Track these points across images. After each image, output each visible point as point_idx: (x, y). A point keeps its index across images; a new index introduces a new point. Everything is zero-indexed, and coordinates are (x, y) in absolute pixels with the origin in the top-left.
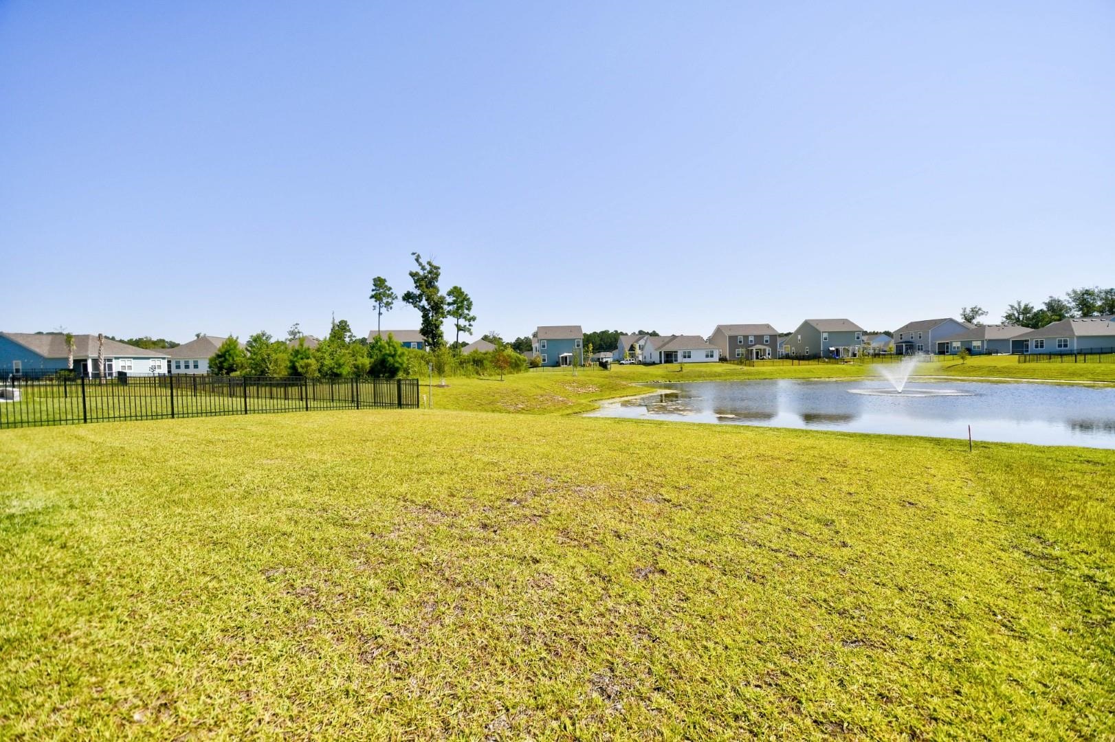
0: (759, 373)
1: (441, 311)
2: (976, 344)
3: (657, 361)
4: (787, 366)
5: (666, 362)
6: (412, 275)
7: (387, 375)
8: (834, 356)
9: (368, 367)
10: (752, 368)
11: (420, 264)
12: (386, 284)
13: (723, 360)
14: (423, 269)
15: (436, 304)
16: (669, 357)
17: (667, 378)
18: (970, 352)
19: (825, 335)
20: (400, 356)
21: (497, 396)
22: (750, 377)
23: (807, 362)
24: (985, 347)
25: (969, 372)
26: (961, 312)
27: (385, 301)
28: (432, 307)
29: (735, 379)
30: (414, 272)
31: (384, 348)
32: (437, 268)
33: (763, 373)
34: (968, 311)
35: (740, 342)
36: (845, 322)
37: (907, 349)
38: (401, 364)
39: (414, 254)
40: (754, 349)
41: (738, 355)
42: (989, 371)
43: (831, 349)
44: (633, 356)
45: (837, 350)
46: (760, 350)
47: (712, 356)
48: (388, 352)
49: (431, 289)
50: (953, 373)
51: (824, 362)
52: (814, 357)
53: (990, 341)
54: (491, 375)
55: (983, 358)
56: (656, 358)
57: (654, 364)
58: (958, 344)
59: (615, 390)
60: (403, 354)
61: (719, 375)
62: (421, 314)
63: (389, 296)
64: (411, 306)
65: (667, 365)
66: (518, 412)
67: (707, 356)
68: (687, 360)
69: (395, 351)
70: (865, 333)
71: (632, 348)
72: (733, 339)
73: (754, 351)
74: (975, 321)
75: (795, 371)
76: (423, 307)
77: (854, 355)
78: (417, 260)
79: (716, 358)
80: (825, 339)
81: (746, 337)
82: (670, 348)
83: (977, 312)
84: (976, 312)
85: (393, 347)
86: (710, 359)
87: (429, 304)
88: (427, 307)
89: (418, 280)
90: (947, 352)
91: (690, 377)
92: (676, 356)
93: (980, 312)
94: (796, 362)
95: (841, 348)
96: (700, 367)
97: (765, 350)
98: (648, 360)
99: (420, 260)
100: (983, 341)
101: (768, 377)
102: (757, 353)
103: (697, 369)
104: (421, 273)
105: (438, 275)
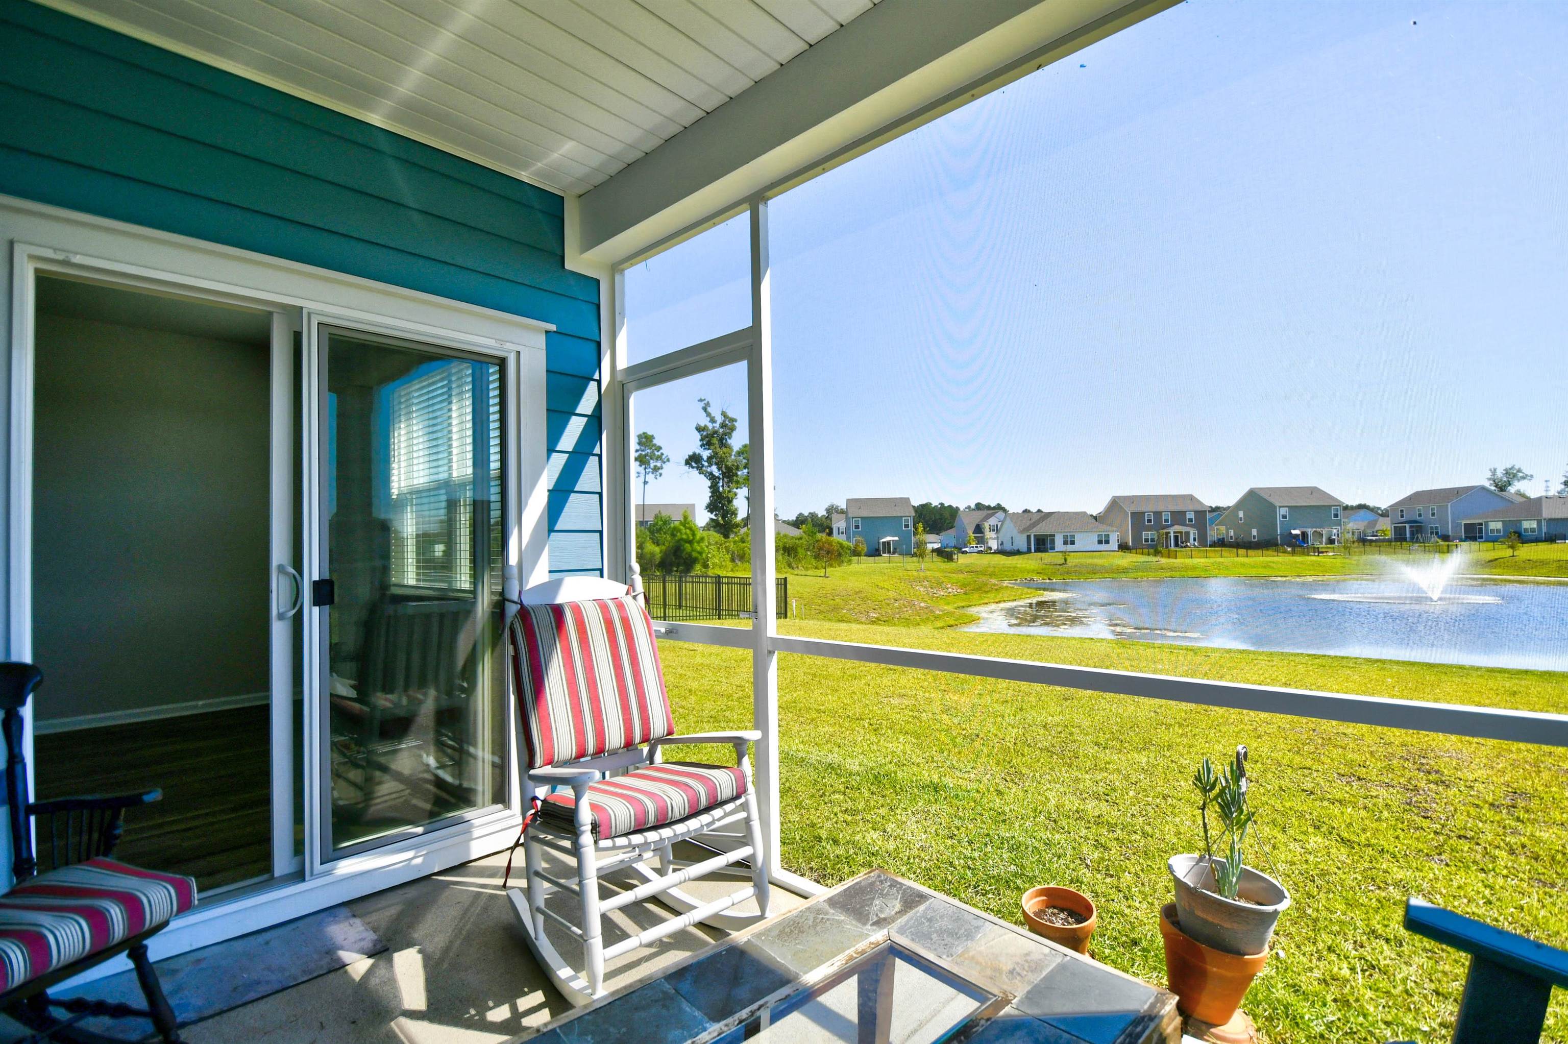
0: (1186, 568)
1: (735, 478)
2: (1529, 525)
3: (1024, 548)
4: (1229, 558)
5: (1038, 550)
6: (699, 429)
7: (681, 568)
8: (1299, 544)
9: (658, 557)
10: (1174, 560)
11: (708, 415)
12: (655, 441)
13: (1123, 547)
14: (713, 421)
15: (729, 469)
16: (1043, 544)
17: (1045, 574)
18: (1520, 537)
19: (1283, 511)
20: (698, 542)
21: (838, 600)
22: (1174, 574)
23: (1260, 552)
24: (1544, 529)
25: (1524, 568)
26: (1489, 475)
27: (652, 465)
28: (723, 473)
29: (1152, 576)
30: (703, 425)
31: (679, 531)
32: (733, 420)
33: (1194, 568)
34: (1500, 473)
35: (1149, 521)
36: (1314, 491)
37: (1412, 533)
38: (700, 553)
39: (701, 400)
40: (1172, 531)
41: (1147, 540)
42: (1560, 567)
43: (1294, 532)
44: (981, 540)
45: (1304, 534)
46: (1181, 533)
47: (1107, 542)
48: (684, 537)
49: (725, 450)
50: (1498, 570)
51: (1285, 552)
52: (1266, 544)
53: (1550, 521)
54: (807, 569)
55: (1543, 546)
56: (1021, 544)
57: (1018, 553)
58: (1499, 526)
59: (986, 592)
60: (702, 539)
61: (1125, 571)
62: (709, 483)
63: (659, 458)
64: (695, 472)
65: (1039, 554)
66: (874, 622)
67: (1100, 542)
68: (1070, 547)
69: (694, 535)
70: (1346, 508)
71: (979, 529)
72: (1137, 517)
73: (1172, 535)
74: (1512, 489)
75: (1243, 565)
76: (711, 474)
77: (1331, 541)
78: (705, 409)
79: (1113, 545)
80: (1284, 517)
81: (1158, 514)
82: (1043, 529)
83: (1515, 476)
84: (1512, 475)
85: (691, 529)
86: (1104, 547)
87: (719, 469)
88: (717, 474)
89: (707, 436)
90: (1481, 537)
91: (1080, 573)
92: (1053, 542)
93: (1521, 475)
94: (1242, 551)
95: (1310, 531)
96: (1092, 557)
97: (1187, 533)
98: (1008, 547)
99: (709, 409)
100: (1539, 522)
101: (1202, 574)
102: (1176, 538)
103: (1089, 561)
104: (710, 426)
105: (733, 429)
